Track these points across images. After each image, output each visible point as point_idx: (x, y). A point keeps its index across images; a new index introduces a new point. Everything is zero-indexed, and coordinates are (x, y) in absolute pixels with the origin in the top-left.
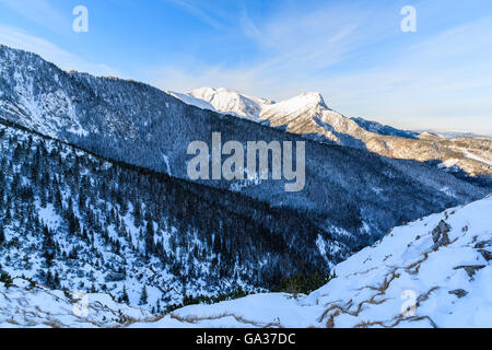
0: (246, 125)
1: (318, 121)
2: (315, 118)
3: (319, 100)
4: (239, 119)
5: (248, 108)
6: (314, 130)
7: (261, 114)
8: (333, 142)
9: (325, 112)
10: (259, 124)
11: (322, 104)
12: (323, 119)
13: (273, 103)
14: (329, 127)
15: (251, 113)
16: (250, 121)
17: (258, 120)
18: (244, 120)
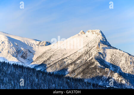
0: (18, 72)
1: (102, 62)
2: (98, 59)
3: (100, 37)
4: (8, 65)
5: (18, 52)
6: (98, 73)
7: (34, 58)
8: (121, 84)
9: (109, 52)
10: (34, 70)
11: (104, 42)
12: (108, 60)
13: (48, 44)
14: (115, 68)
15: (24, 57)
16: (22, 67)
17: (31, 65)
18: (15, 66)
